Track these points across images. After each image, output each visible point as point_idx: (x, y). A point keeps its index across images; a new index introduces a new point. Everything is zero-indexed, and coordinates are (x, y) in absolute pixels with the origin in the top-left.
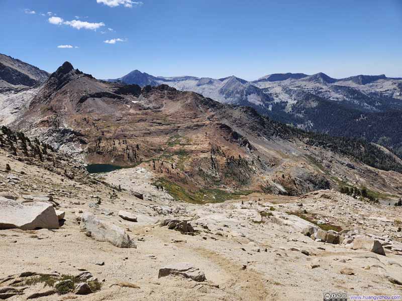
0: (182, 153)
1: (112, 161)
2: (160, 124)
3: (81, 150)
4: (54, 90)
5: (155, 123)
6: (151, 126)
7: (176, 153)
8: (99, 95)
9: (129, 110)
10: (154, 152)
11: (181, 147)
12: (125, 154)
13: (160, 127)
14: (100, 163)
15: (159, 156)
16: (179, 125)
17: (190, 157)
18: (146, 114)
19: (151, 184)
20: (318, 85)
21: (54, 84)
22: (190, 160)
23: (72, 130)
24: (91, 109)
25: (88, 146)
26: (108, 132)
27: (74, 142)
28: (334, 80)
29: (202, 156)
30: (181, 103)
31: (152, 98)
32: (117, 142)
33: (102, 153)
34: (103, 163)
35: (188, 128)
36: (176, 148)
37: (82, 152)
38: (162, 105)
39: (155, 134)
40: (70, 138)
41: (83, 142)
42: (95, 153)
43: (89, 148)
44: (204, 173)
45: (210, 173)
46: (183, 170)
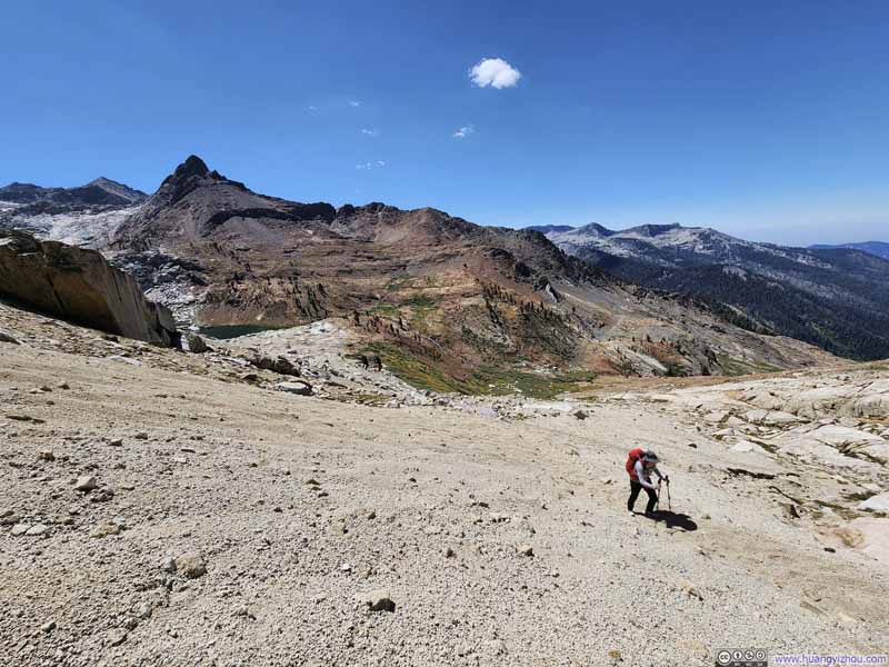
0: (419, 301)
1: (259, 318)
2: (369, 258)
3: (190, 297)
4: (167, 204)
5: (360, 256)
6: (353, 261)
7: (406, 302)
8: (256, 213)
9: (310, 237)
10: (358, 301)
11: (416, 291)
12: (288, 301)
13: (369, 263)
14: (232, 324)
15: (369, 308)
16: (408, 258)
17: (437, 308)
18: (343, 244)
19: (348, 356)
20: (591, 238)
21: (167, 194)
22: (440, 311)
23: (176, 258)
24: (233, 234)
25: (208, 289)
26: (261, 267)
27: (178, 282)
28: (612, 233)
29: (466, 302)
30: (408, 227)
31: (355, 224)
32: (274, 282)
33: (238, 302)
34: (240, 323)
35: (426, 261)
36: (406, 293)
37: (192, 303)
38: (374, 235)
39: (359, 273)
40: (170, 273)
41: (199, 283)
42: (222, 303)
43: (209, 294)
44: (476, 336)
45: (489, 336)
46: (425, 331)
